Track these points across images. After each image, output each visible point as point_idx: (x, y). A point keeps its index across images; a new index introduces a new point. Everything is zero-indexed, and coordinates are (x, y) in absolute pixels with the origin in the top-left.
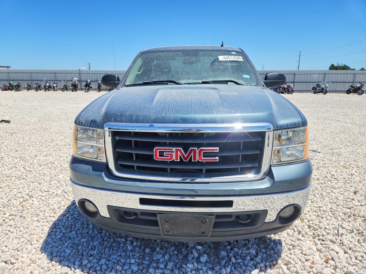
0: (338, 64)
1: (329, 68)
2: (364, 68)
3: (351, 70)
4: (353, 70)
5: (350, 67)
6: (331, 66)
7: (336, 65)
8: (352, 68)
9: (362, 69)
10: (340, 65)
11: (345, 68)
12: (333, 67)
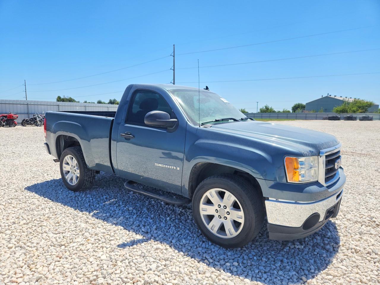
0: (64, 96)
1: (56, 100)
2: (86, 101)
3: (76, 102)
4: (78, 102)
5: (75, 100)
6: (57, 98)
7: (62, 97)
8: (77, 101)
9: (86, 102)
10: (66, 98)
11: (71, 100)
12: (60, 99)
